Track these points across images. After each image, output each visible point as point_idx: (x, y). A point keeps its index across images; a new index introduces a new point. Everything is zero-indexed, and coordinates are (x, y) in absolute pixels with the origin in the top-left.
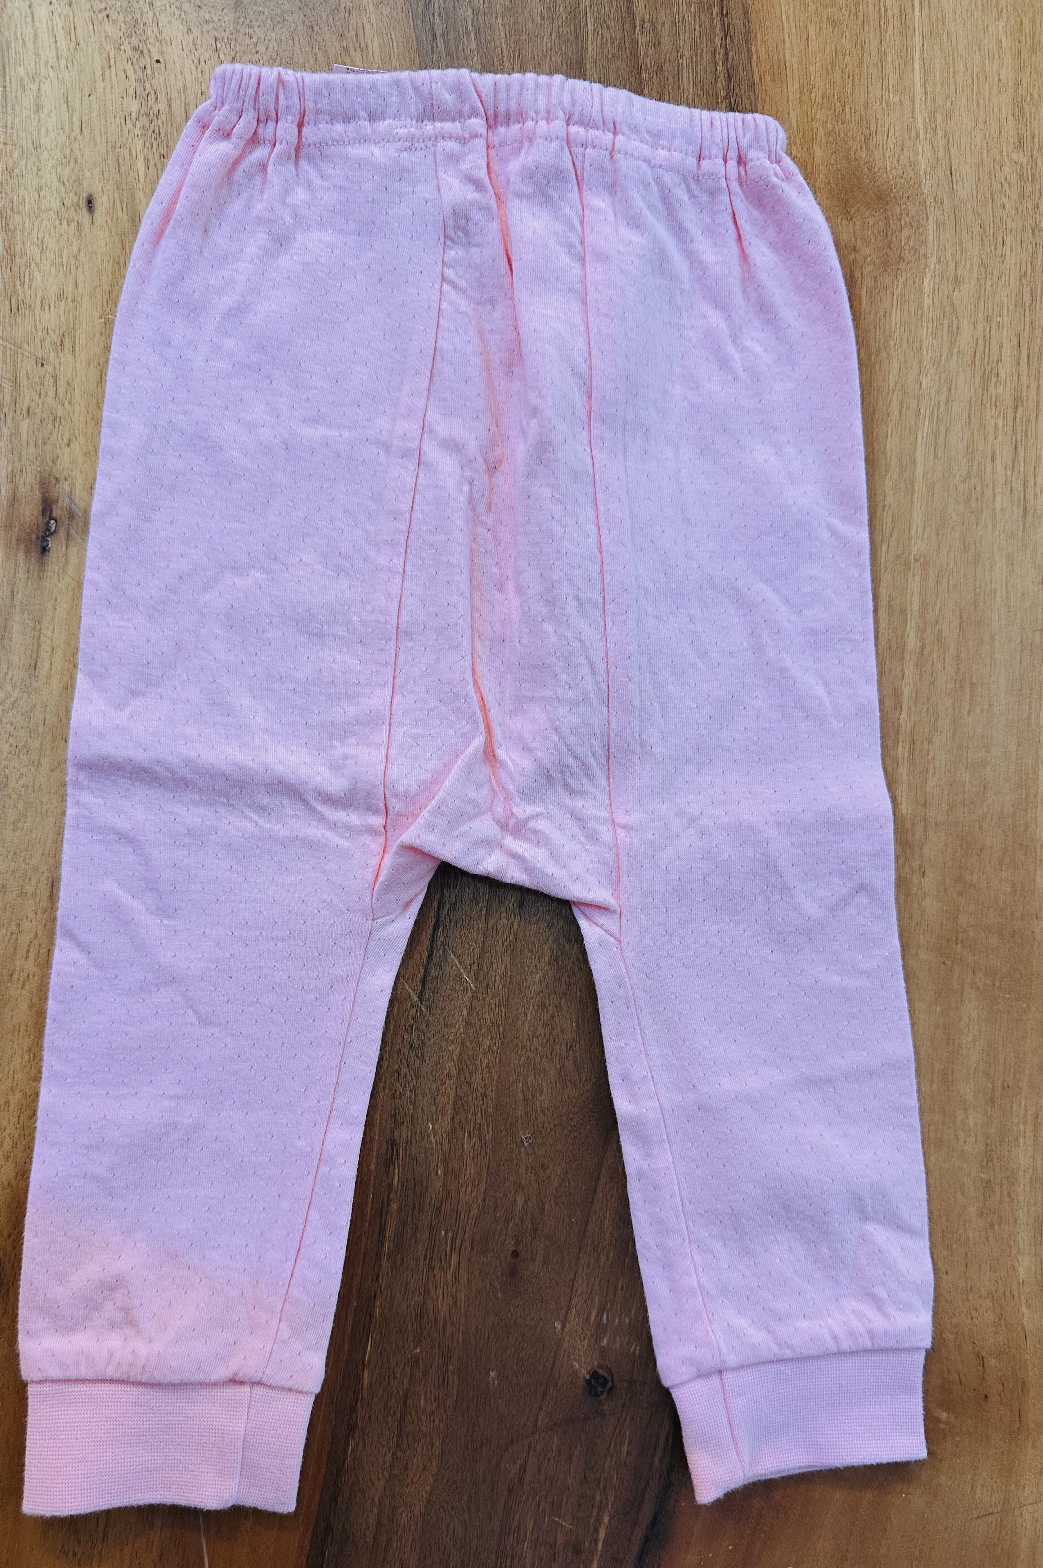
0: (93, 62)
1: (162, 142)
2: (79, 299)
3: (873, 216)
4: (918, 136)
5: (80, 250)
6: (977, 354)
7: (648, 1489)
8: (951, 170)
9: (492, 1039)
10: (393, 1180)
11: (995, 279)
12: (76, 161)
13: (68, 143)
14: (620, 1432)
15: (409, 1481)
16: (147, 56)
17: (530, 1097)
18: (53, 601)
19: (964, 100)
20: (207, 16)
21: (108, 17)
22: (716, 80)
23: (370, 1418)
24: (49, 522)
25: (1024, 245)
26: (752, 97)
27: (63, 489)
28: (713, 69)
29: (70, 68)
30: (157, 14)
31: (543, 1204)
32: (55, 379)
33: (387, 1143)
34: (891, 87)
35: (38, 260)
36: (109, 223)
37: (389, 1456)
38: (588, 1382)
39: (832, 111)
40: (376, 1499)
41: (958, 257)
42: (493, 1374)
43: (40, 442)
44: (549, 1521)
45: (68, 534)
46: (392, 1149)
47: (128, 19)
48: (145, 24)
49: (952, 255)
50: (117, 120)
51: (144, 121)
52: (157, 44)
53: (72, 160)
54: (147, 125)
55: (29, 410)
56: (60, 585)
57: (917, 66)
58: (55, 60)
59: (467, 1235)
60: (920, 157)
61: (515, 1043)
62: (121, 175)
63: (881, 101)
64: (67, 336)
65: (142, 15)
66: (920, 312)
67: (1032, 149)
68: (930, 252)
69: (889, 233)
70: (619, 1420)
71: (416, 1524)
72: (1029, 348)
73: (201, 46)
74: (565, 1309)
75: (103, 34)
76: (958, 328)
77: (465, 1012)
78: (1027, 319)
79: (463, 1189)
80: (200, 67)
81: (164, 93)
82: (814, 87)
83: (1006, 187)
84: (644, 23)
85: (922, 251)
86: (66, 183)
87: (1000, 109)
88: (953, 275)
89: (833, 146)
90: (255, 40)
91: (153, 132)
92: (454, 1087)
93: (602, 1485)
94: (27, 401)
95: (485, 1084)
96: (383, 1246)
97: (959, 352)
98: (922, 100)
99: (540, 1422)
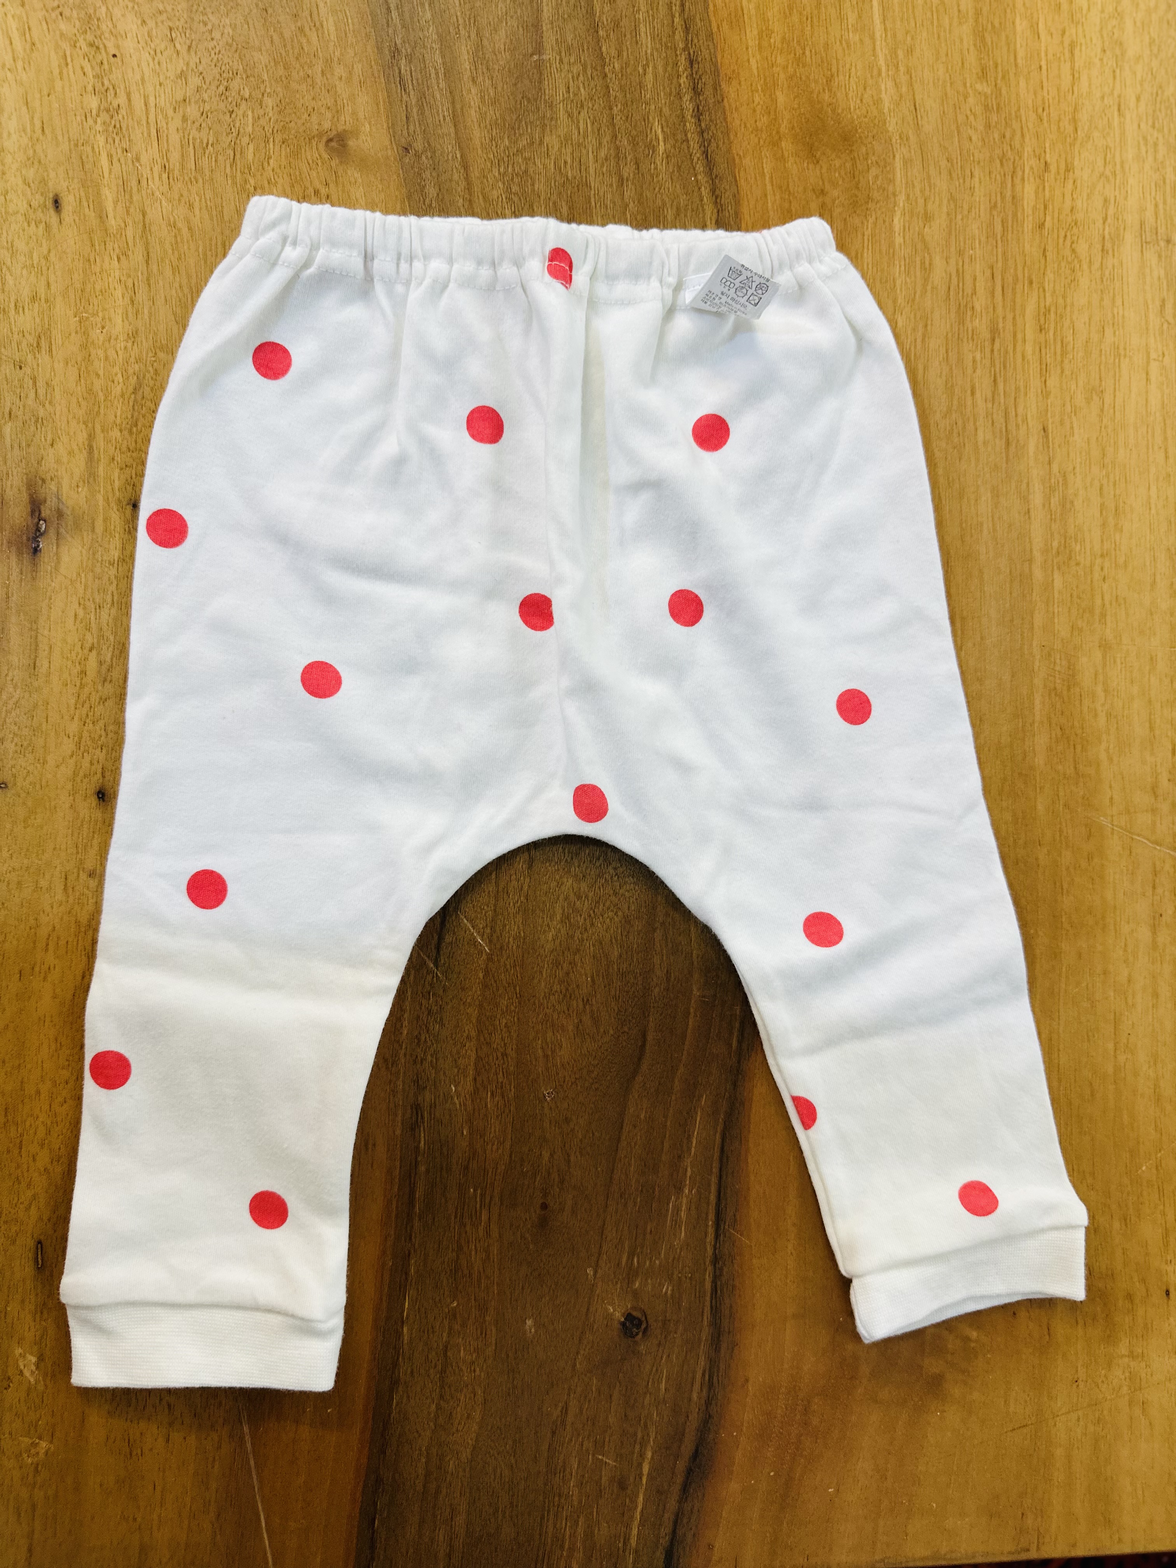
0: (49, 61)
1: (124, 137)
2: (52, 299)
3: (840, 158)
4: (880, 74)
5: (49, 251)
6: (952, 289)
7: (688, 1423)
8: (915, 106)
9: (509, 999)
10: (420, 1142)
11: (966, 212)
12: (40, 162)
13: (30, 144)
14: (657, 1370)
15: (454, 1430)
16: (103, 51)
17: (550, 1053)
18: (47, 601)
19: (925, 34)
20: (161, 7)
21: (61, 14)
22: (674, 33)
23: (412, 1372)
24: (38, 523)
25: (993, 176)
26: (711, 47)
27: (50, 489)
28: (670, 22)
29: (27, 69)
30: (110, 8)
31: (568, 1155)
32: (34, 380)
33: (412, 1108)
34: (850, 27)
35: (9, 263)
36: (77, 221)
37: (434, 1407)
38: (623, 1324)
39: (792, 55)
40: (423, 1449)
41: (927, 193)
42: (529, 1322)
43: (24, 444)
44: (593, 1460)
45: (58, 533)
46: (417, 1114)
47: (82, 15)
48: (98, 19)
49: (921, 191)
50: (78, 118)
51: (105, 116)
52: (112, 38)
53: (36, 163)
54: (108, 121)
55: (10, 414)
56: (53, 584)
57: (875, 4)
58: (12, 61)
59: (496, 1191)
60: (883, 95)
61: (532, 1001)
62: (86, 173)
63: (841, 42)
64: (43, 338)
65: (95, 11)
66: (891, 251)
67: (996, 79)
68: (898, 189)
69: (857, 173)
70: (655, 1359)
71: (464, 1470)
72: (1003, 279)
73: (156, 37)
74: (597, 1255)
75: (58, 32)
76: (930, 264)
77: (481, 975)
78: (1000, 250)
79: (489, 1147)
80: (156, 59)
81: (122, 87)
82: (773, 32)
83: (971, 118)
85: (891, 188)
86: (32, 184)
87: (962, 40)
88: (923, 212)
89: (795, 90)
90: (209, 27)
91: (115, 127)
92: (474, 1049)
93: (642, 1422)
94: (8, 404)
95: (505, 1045)
96: (414, 1207)
97: (932, 288)
98: (881, 37)
99: (578, 1366)
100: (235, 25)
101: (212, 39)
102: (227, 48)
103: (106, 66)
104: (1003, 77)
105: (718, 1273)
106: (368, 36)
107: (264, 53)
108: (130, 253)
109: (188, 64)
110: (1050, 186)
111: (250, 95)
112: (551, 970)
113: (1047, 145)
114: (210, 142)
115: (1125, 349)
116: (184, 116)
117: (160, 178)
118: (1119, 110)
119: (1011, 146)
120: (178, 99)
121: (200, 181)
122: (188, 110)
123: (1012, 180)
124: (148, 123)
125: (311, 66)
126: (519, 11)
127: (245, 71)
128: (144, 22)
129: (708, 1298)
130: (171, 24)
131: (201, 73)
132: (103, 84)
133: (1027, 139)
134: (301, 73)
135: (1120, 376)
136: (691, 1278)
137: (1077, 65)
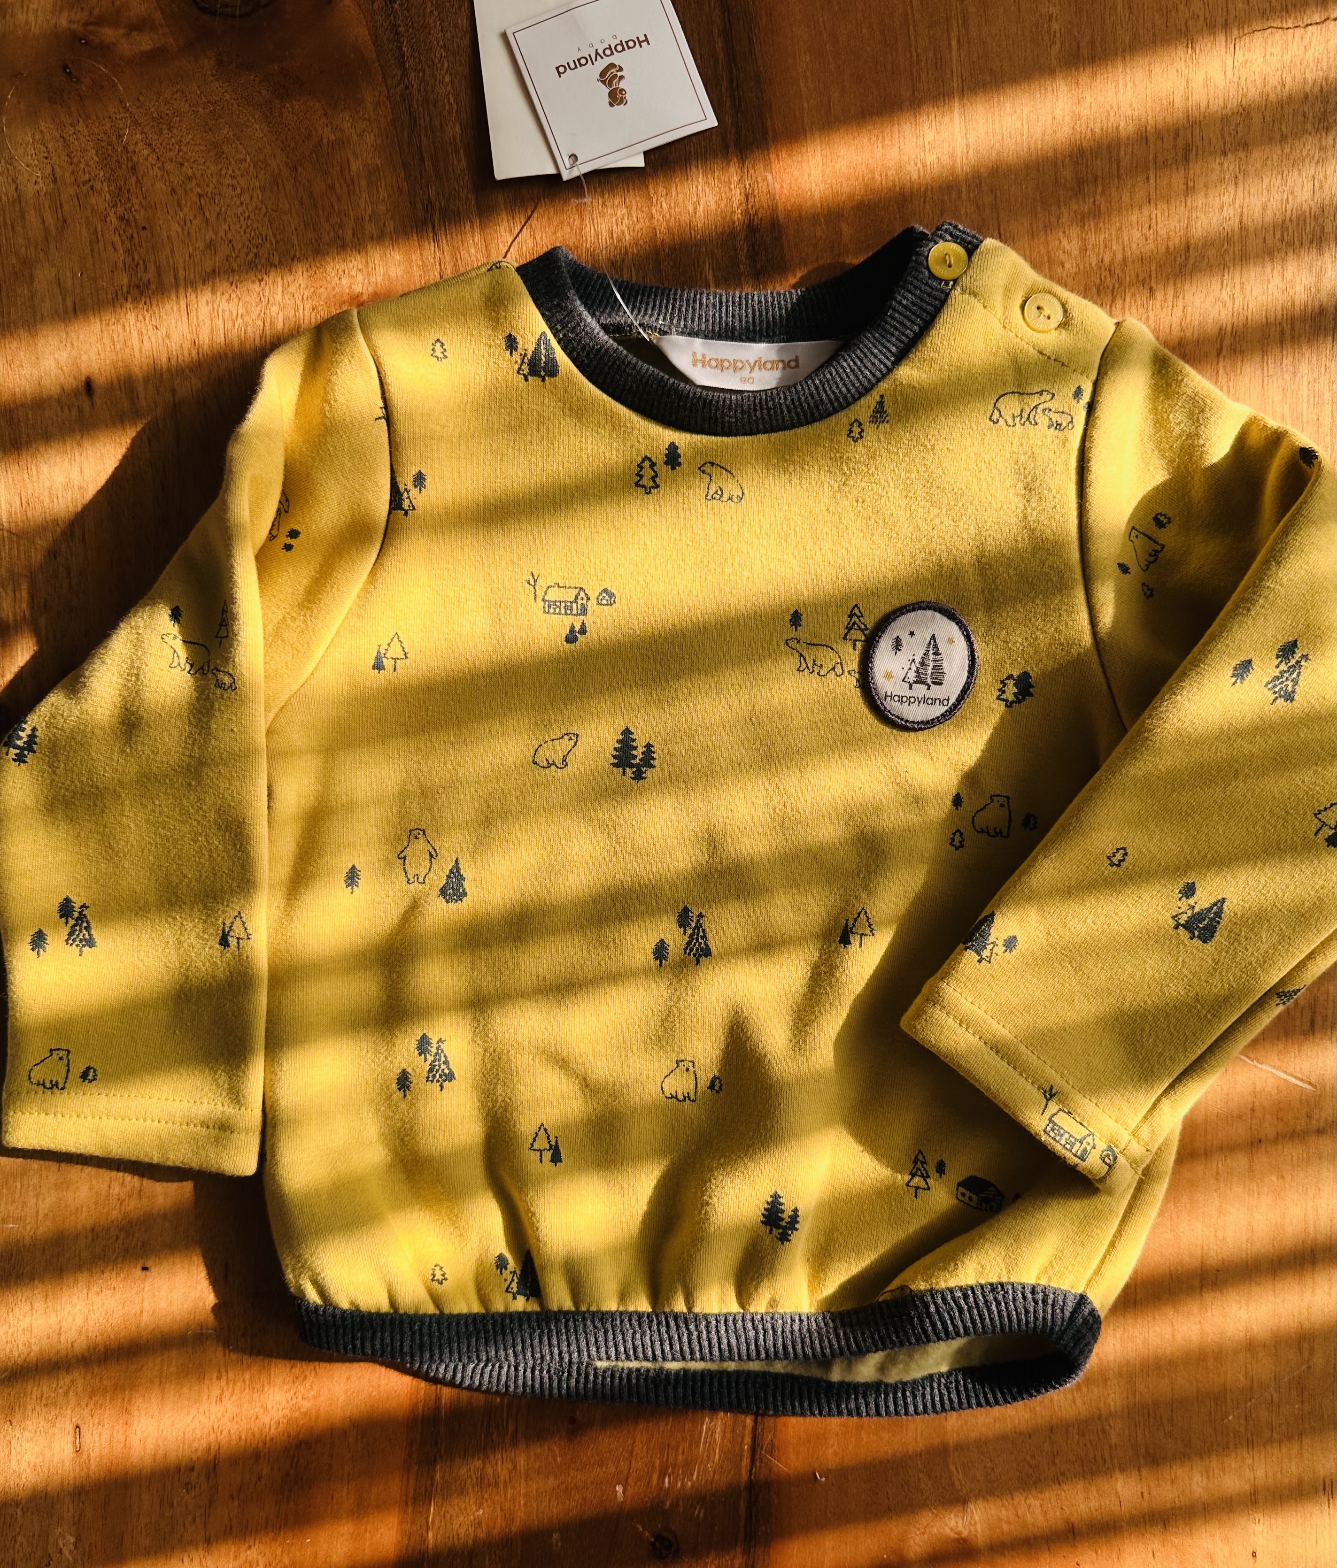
101: (242, 203)
103: (136, 240)
106: (400, 190)
107: (294, 215)
109: (216, 233)
110: (1155, 316)
113: (1153, 269)
120: (208, 270)
121: (230, 355)
125: (341, 226)
127: (274, 235)
128: (173, 191)
129: (742, 1524)
130: (199, 190)
131: (230, 241)
132: (134, 260)
134: (332, 234)
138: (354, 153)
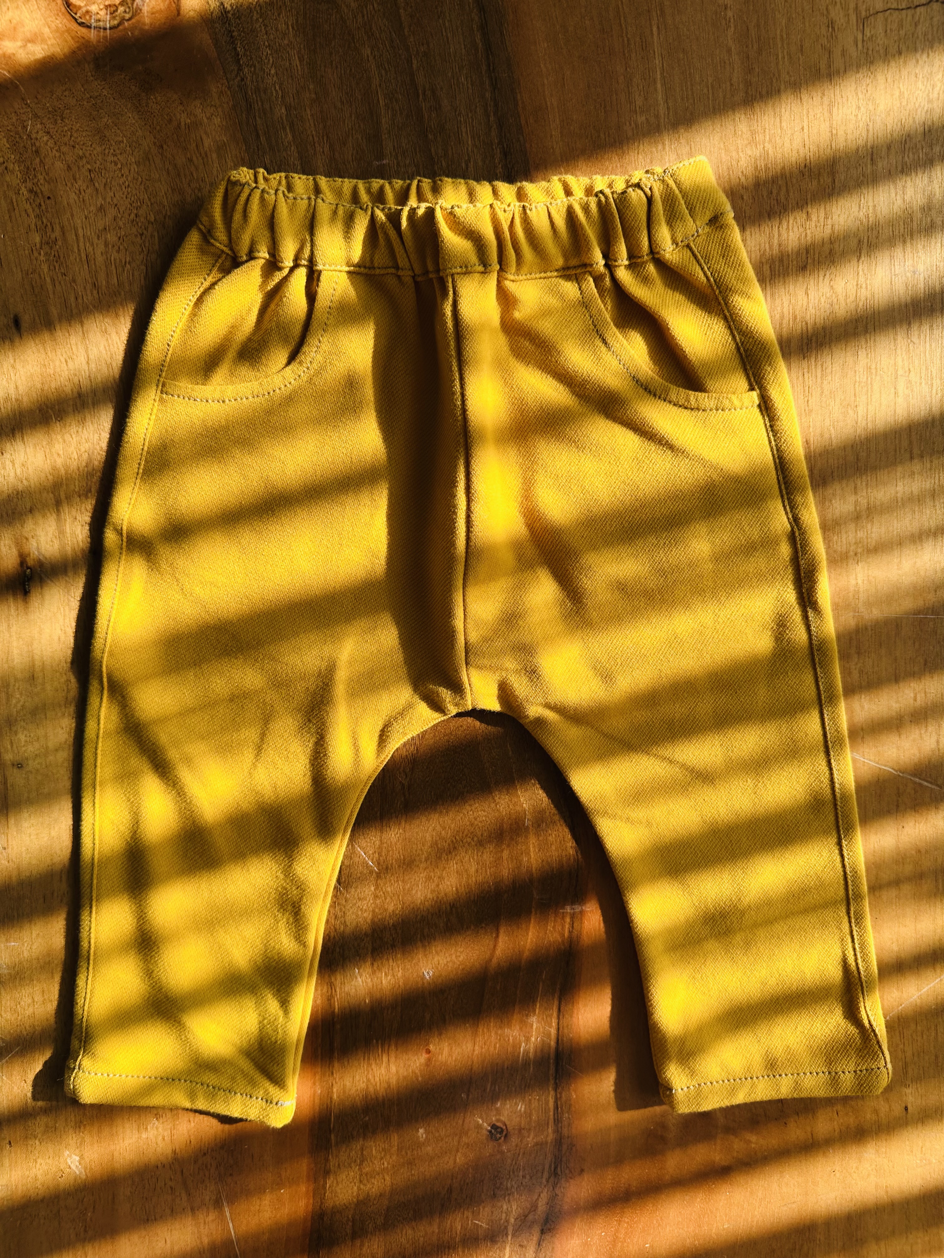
1: (62, 264)
5: (15, 361)
7: (540, 1200)
10: (335, 1007)
14: (516, 1163)
15: (371, 1204)
16: (40, 195)
18: (38, 629)
20: (81, 153)
22: (490, 130)
23: (339, 1165)
24: (26, 571)
26: (521, 139)
27: (32, 545)
28: (487, 121)
30: (43, 159)
31: (444, 1016)
32: (13, 462)
33: (327, 985)
34: (637, 109)
37: (355, 1188)
38: (490, 1132)
40: (350, 1216)
42: (421, 1131)
43: (10, 512)
44: (471, 1224)
45: (41, 578)
46: (332, 989)
47: (22, 168)
48: (35, 169)
50: (27, 252)
51: (46, 248)
52: (46, 184)
54: (49, 251)
56: (41, 617)
57: (659, 86)
62: (36, 296)
63: (630, 124)
65: (31, 164)
70: (514, 1155)
73: (80, 179)
74: (468, 1084)
77: (373, 888)
80: (81, 196)
81: (57, 224)
82: (572, 120)
84: (425, 91)
90: (119, 166)
91: (55, 256)
92: (370, 941)
93: (506, 1199)
95: (393, 937)
98: (664, 114)
99: (458, 1160)
100: (139, 162)
101: (122, 175)
102: (135, 182)
103: (43, 207)
104: (770, 140)
105: (558, 1096)
107: (163, 183)
108: (75, 357)
109: (104, 199)
110: (812, 233)
111: (155, 220)
112: (425, 883)
113: (809, 197)
114: (127, 260)
115: (876, 369)
116: (105, 242)
117: (92, 294)
118: (872, 160)
119: (777, 200)
120: (100, 228)
121: (123, 293)
122: (109, 235)
123: (779, 231)
124: (79, 250)
126: (362, 126)
127: (150, 200)
128: (69, 166)
129: (551, 1113)
130: (89, 167)
131: (116, 205)
132: (43, 223)
133: (791, 194)
135: (872, 391)
136: (538, 1100)
137: (834, 122)
138: (206, 133)
